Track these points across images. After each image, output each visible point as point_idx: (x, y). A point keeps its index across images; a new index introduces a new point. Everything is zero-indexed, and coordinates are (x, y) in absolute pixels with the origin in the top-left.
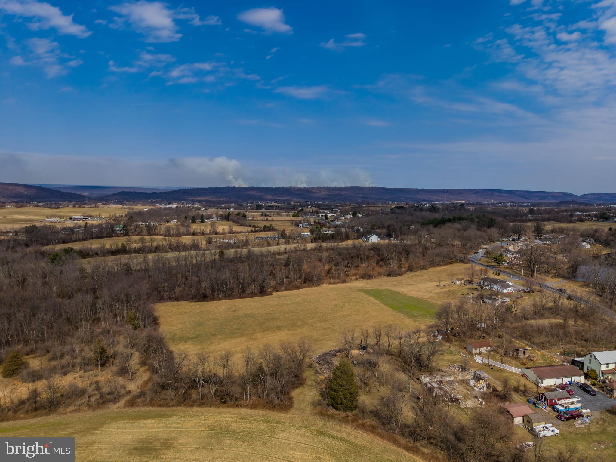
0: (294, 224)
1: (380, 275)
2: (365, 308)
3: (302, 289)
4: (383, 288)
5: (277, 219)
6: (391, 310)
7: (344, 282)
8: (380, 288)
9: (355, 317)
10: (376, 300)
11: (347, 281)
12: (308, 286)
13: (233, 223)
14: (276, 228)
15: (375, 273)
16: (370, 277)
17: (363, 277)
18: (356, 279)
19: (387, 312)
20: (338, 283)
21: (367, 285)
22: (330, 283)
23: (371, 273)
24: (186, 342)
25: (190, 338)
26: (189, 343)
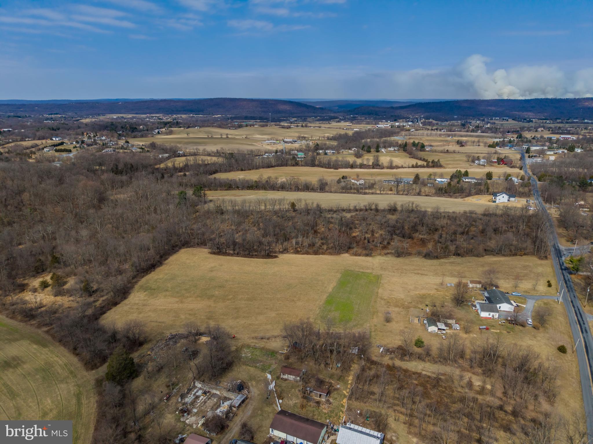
7: (370, 254)
24: (145, 292)
25: (151, 289)
26: (145, 293)
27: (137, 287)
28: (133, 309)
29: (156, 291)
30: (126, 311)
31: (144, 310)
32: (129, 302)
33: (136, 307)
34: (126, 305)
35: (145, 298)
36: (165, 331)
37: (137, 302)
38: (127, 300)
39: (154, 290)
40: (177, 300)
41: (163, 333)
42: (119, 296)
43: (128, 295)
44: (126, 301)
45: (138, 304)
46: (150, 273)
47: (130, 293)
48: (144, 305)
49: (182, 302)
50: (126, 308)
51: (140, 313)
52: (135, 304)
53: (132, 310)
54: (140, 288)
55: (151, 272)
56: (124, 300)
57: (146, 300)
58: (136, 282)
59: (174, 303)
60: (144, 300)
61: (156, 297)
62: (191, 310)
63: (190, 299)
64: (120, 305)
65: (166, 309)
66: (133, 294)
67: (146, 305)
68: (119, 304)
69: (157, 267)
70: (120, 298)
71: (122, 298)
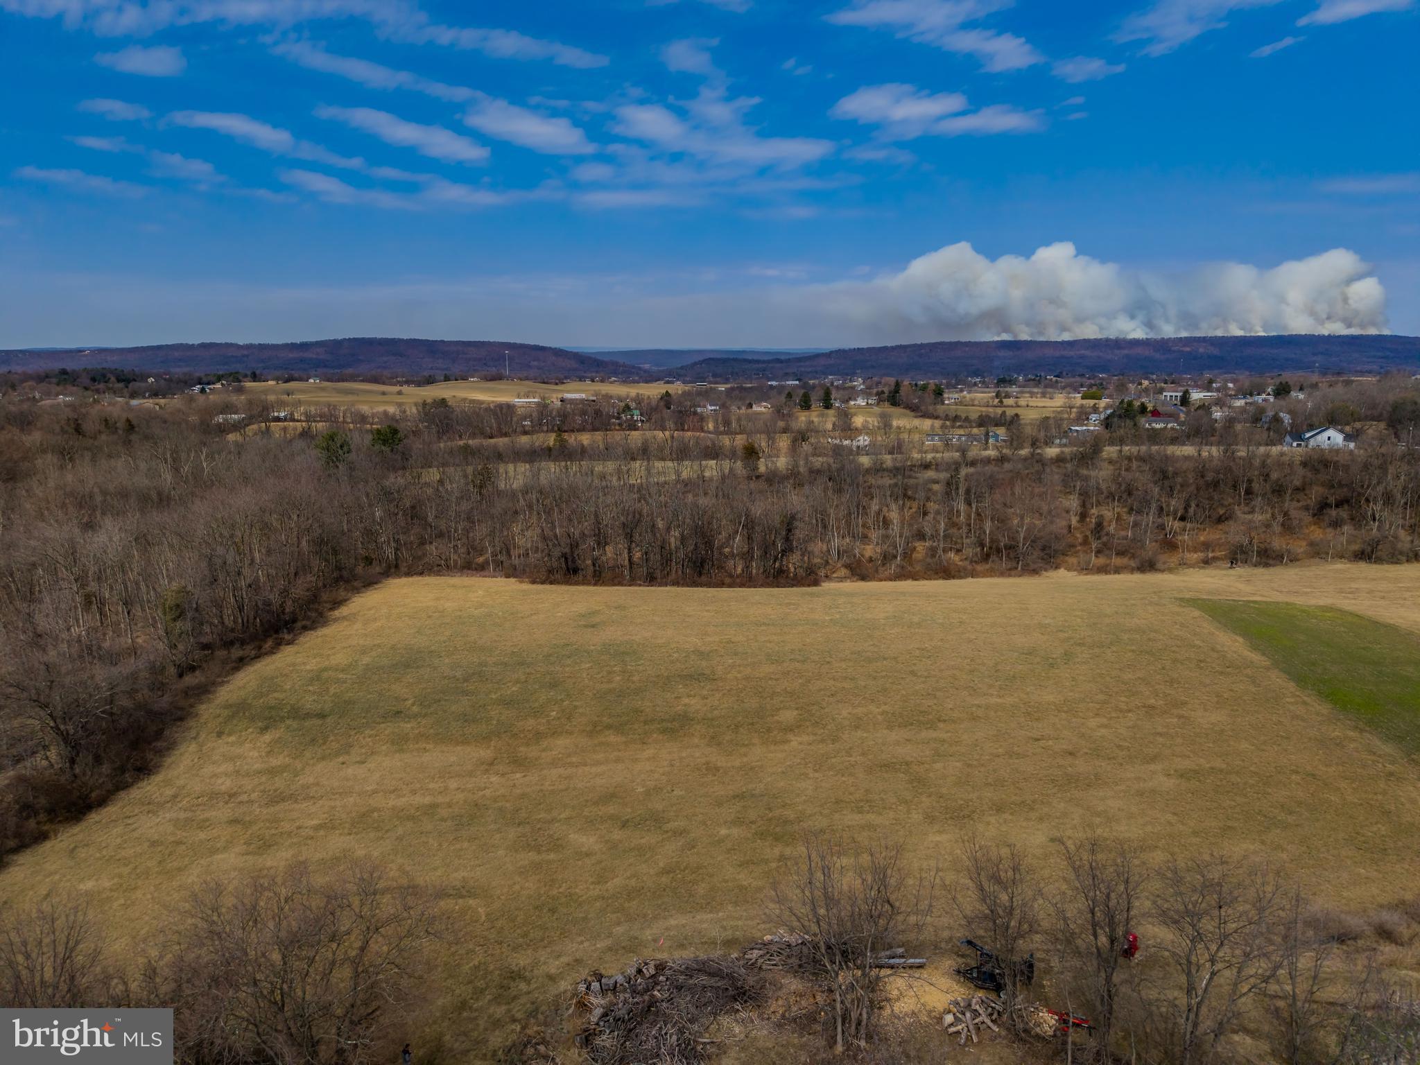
0: (1074, 415)
1: (1318, 552)
2: (1172, 682)
3: (961, 578)
4: (1313, 602)
5: (1031, 404)
6: (1324, 708)
7: (1148, 566)
8: (1299, 601)
9: (1093, 723)
10: (1255, 648)
11: (1159, 565)
12: (990, 573)
13: (904, 410)
15: (1300, 547)
16: (1268, 557)
17: (1237, 556)
18: (1206, 562)
19: (1295, 717)
20: (1117, 570)
21: (1242, 586)
22: (1086, 569)
23: (1278, 543)
24: (264, 729)
25: (297, 713)
26: (267, 737)
27: (208, 710)
28: (203, 825)
29: (329, 720)
30: (154, 844)
31: (286, 826)
32: (169, 792)
33: (222, 813)
34: (152, 807)
35: (275, 762)
36: (521, 960)
37: (225, 784)
38: (157, 779)
39: (322, 716)
40: (485, 753)
41: (517, 975)
42: (98, 760)
43: (161, 753)
44: (150, 788)
45: (232, 796)
46: (272, 652)
47: (172, 746)
48: (277, 798)
49: (519, 763)
50: (152, 826)
51: (266, 846)
52: (214, 796)
53: (202, 835)
54: (232, 717)
55: (279, 644)
56: (137, 780)
57: (283, 769)
58: (203, 691)
59: (471, 774)
60: (273, 772)
61: (346, 749)
62: (609, 797)
63: (562, 742)
64: (111, 811)
65: (434, 806)
66: (193, 747)
67: (293, 798)
68: (102, 802)
69: (305, 628)
70: (106, 769)
71: (123, 770)
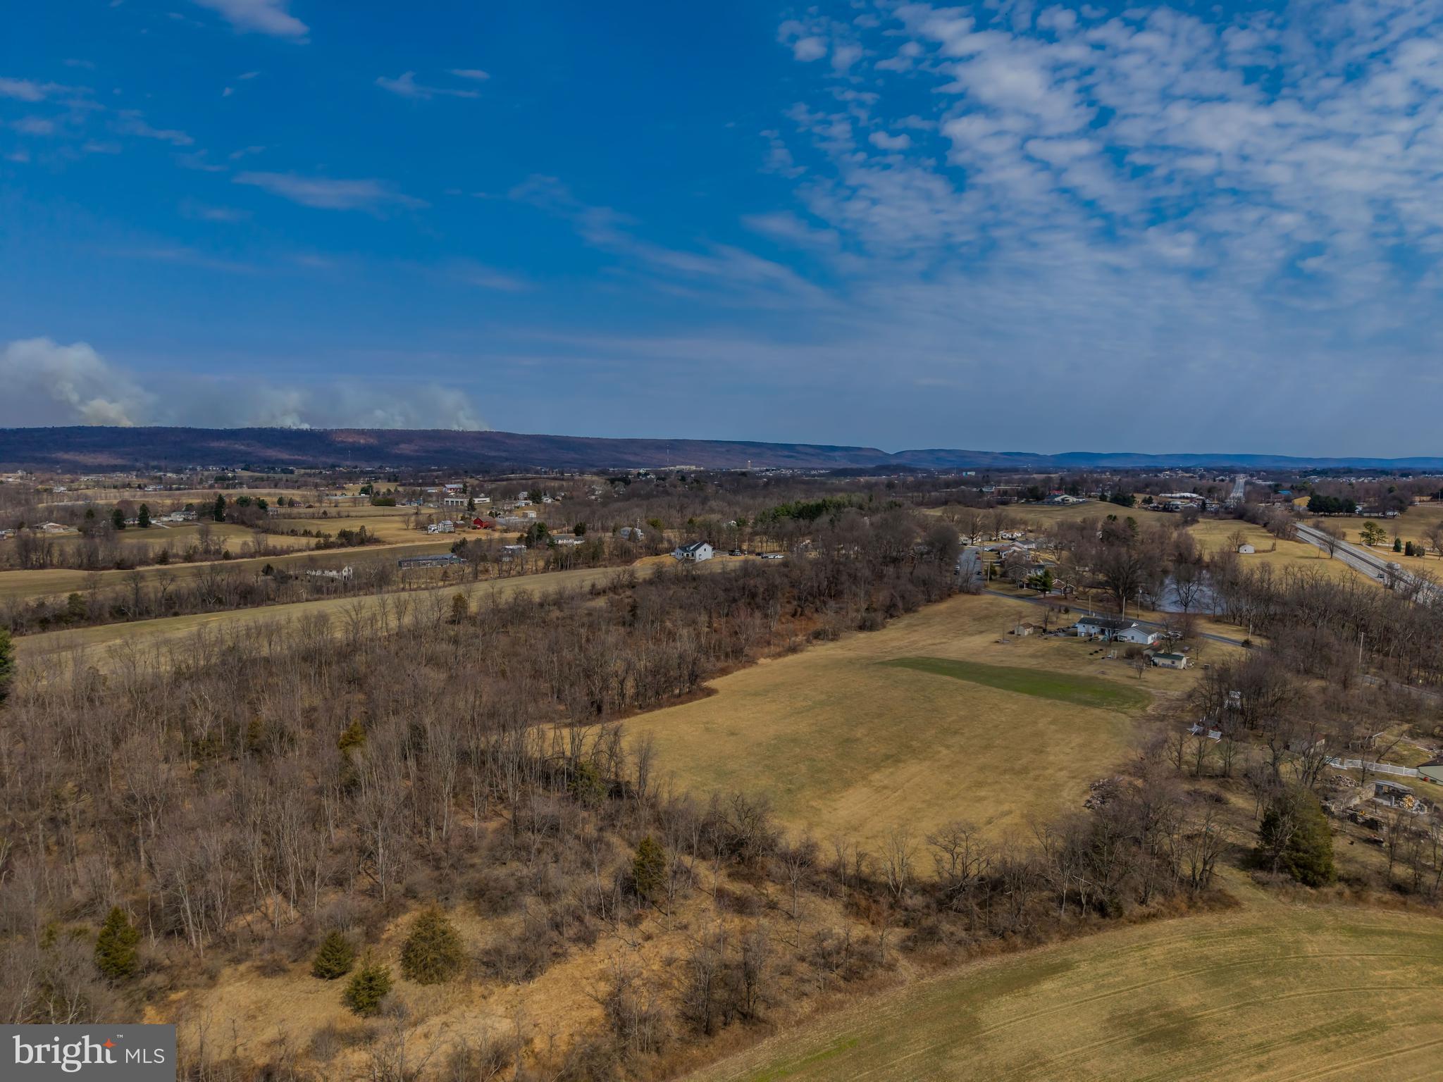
0: (412, 525)
14: (377, 534)
